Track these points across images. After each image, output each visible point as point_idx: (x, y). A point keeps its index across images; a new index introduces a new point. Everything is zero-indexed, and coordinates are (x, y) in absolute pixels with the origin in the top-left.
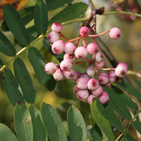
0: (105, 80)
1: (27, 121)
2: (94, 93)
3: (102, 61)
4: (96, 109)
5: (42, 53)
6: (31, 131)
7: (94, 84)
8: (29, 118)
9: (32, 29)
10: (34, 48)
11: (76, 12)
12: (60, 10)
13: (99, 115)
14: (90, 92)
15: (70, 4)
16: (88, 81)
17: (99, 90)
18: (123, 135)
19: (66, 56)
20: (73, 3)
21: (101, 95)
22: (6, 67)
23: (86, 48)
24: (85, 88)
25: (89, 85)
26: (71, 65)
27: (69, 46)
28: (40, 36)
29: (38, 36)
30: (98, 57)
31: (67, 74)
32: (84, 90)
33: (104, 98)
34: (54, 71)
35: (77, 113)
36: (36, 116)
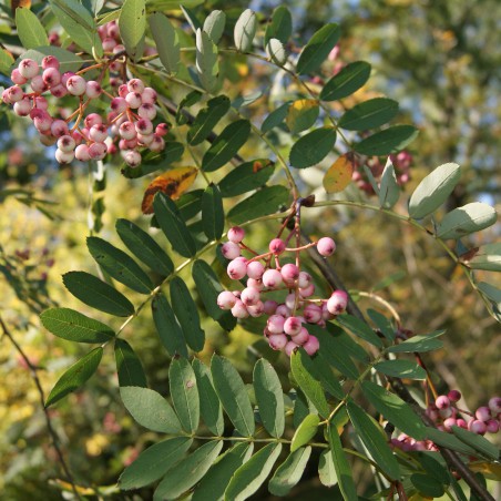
0: (316, 316)
1: (190, 385)
2: (295, 339)
3: (309, 285)
4: (300, 364)
5: (214, 269)
6: (197, 401)
7: (294, 326)
8: (193, 380)
9: (198, 227)
10: (202, 262)
11: (271, 199)
12: (250, 194)
13: (305, 373)
14: (289, 338)
15: (264, 187)
16: (284, 322)
17: (302, 334)
18: (344, 404)
19: (250, 282)
20: (268, 184)
21: (305, 342)
22: (159, 291)
23: (279, 270)
24: (281, 331)
25: (287, 327)
26: (257, 296)
27: (254, 266)
28: (213, 243)
29: (209, 241)
30: (303, 279)
31: (253, 309)
32: (278, 334)
33: (312, 346)
34: (232, 305)
35: (269, 370)
36: (203, 375)
